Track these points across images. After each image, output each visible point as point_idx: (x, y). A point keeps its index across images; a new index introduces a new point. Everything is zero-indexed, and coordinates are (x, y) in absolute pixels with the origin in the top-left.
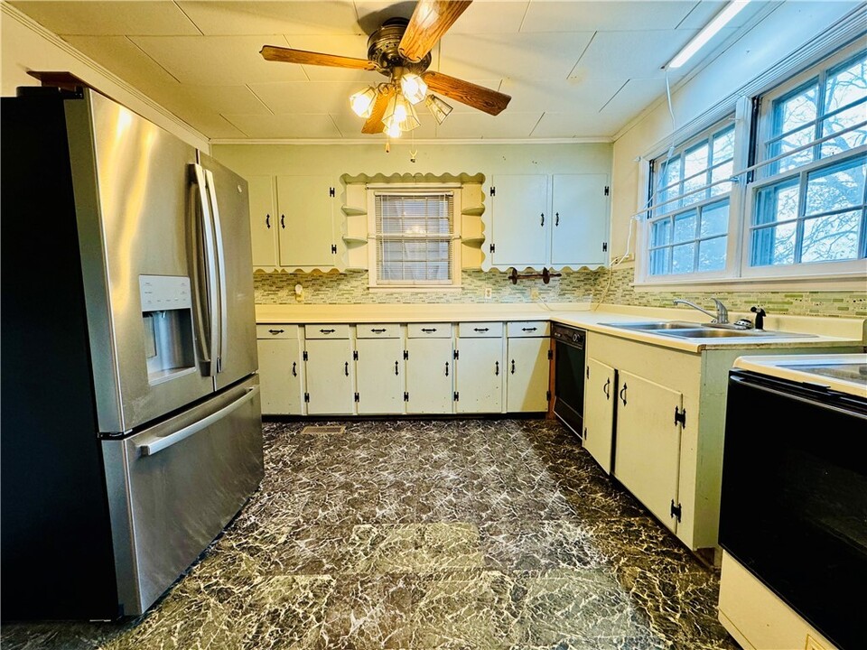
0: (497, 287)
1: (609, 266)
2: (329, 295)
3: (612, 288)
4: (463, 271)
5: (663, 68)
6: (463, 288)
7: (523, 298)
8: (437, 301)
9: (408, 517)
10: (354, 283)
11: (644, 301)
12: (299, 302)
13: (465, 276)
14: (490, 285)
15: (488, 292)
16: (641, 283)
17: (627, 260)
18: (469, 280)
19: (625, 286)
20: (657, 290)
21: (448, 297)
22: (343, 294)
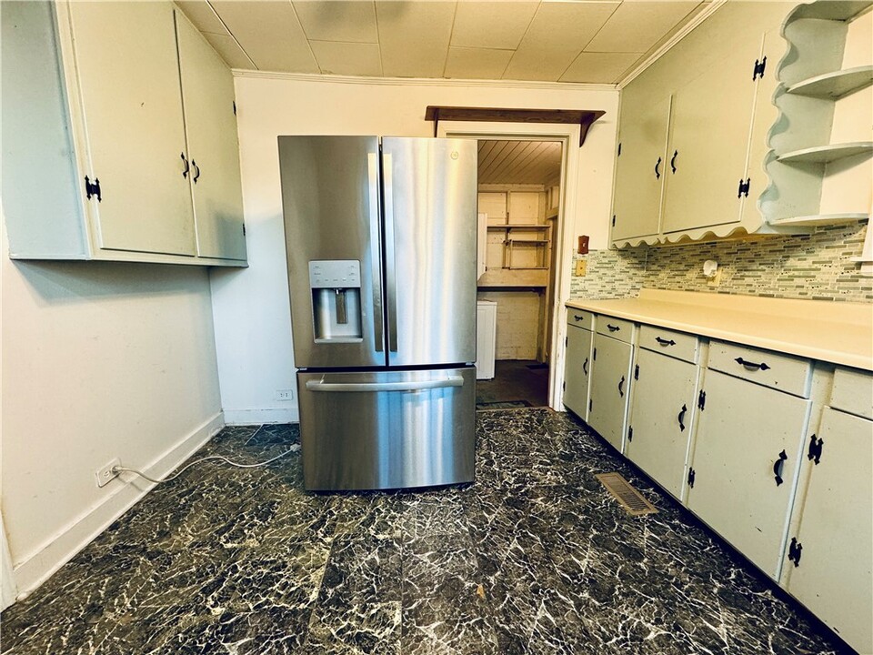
2: (763, 279)
10: (824, 254)
12: (712, 288)
22: (791, 279)
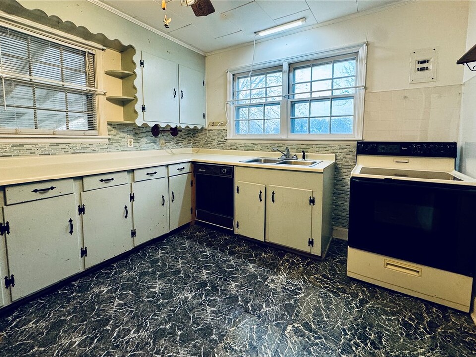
0: (137, 138)
1: (206, 127)
3: (209, 140)
4: (108, 124)
5: (255, 33)
6: (109, 139)
7: (155, 146)
8: (83, 151)
9: (205, 348)
11: (234, 147)
13: (110, 128)
14: (131, 137)
15: (131, 142)
16: (231, 138)
17: (222, 125)
18: (114, 132)
19: (219, 139)
20: (242, 142)
21: (94, 147)
